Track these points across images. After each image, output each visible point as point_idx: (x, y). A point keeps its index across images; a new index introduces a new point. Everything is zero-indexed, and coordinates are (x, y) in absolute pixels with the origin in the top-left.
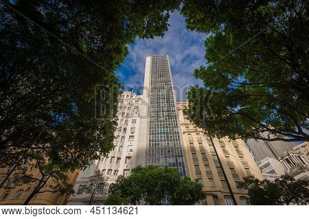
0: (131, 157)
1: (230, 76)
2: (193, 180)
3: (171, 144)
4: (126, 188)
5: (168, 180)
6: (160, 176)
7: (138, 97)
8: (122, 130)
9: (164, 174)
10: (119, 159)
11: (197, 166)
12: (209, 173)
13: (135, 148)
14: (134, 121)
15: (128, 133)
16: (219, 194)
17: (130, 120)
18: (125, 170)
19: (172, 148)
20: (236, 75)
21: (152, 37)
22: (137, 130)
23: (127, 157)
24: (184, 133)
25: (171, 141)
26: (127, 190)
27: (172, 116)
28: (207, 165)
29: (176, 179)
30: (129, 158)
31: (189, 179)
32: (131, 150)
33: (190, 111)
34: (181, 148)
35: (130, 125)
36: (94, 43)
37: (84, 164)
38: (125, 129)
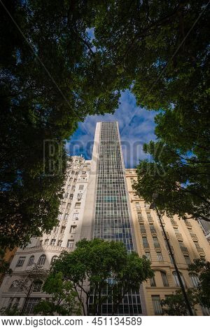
0: (76, 226)
1: (178, 151)
2: (140, 256)
3: (119, 213)
4: (69, 265)
5: (114, 257)
6: (106, 252)
7: (87, 161)
8: (69, 196)
9: (110, 250)
10: (63, 228)
11: (145, 237)
12: (157, 246)
13: (81, 217)
14: (81, 187)
15: (75, 200)
16: (167, 270)
17: (77, 186)
18: (69, 240)
19: (119, 217)
20: (185, 150)
21: (102, 114)
22: (84, 197)
23: (72, 226)
24: (132, 201)
25: (119, 209)
26: (69, 268)
27: (120, 183)
28: (155, 237)
29: (123, 257)
30: (74, 227)
31: (137, 255)
32: (77, 219)
33: (139, 186)
34: (128, 218)
35: (77, 191)
36: (44, 116)
37: (25, 241)
38: (72, 196)
